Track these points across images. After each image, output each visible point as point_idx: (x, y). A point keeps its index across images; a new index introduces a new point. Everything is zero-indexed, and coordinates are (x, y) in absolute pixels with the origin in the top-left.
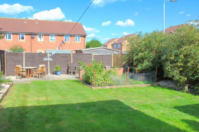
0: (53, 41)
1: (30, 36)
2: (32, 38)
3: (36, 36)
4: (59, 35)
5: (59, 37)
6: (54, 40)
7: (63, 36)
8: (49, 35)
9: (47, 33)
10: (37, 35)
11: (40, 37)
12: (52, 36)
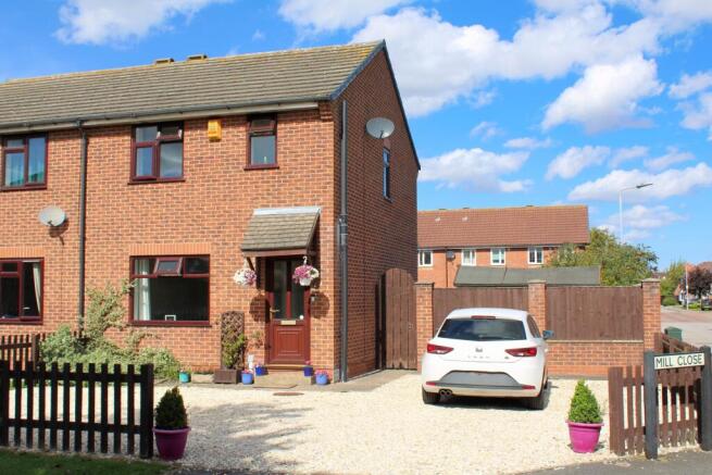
0: (500, 264)
1: (444, 255)
2: (449, 260)
3: (457, 254)
4: (513, 249)
5: (515, 253)
6: (503, 261)
7: (525, 249)
8: (488, 250)
9: (485, 244)
10: (459, 251)
11: (467, 255)
12: (496, 252)
